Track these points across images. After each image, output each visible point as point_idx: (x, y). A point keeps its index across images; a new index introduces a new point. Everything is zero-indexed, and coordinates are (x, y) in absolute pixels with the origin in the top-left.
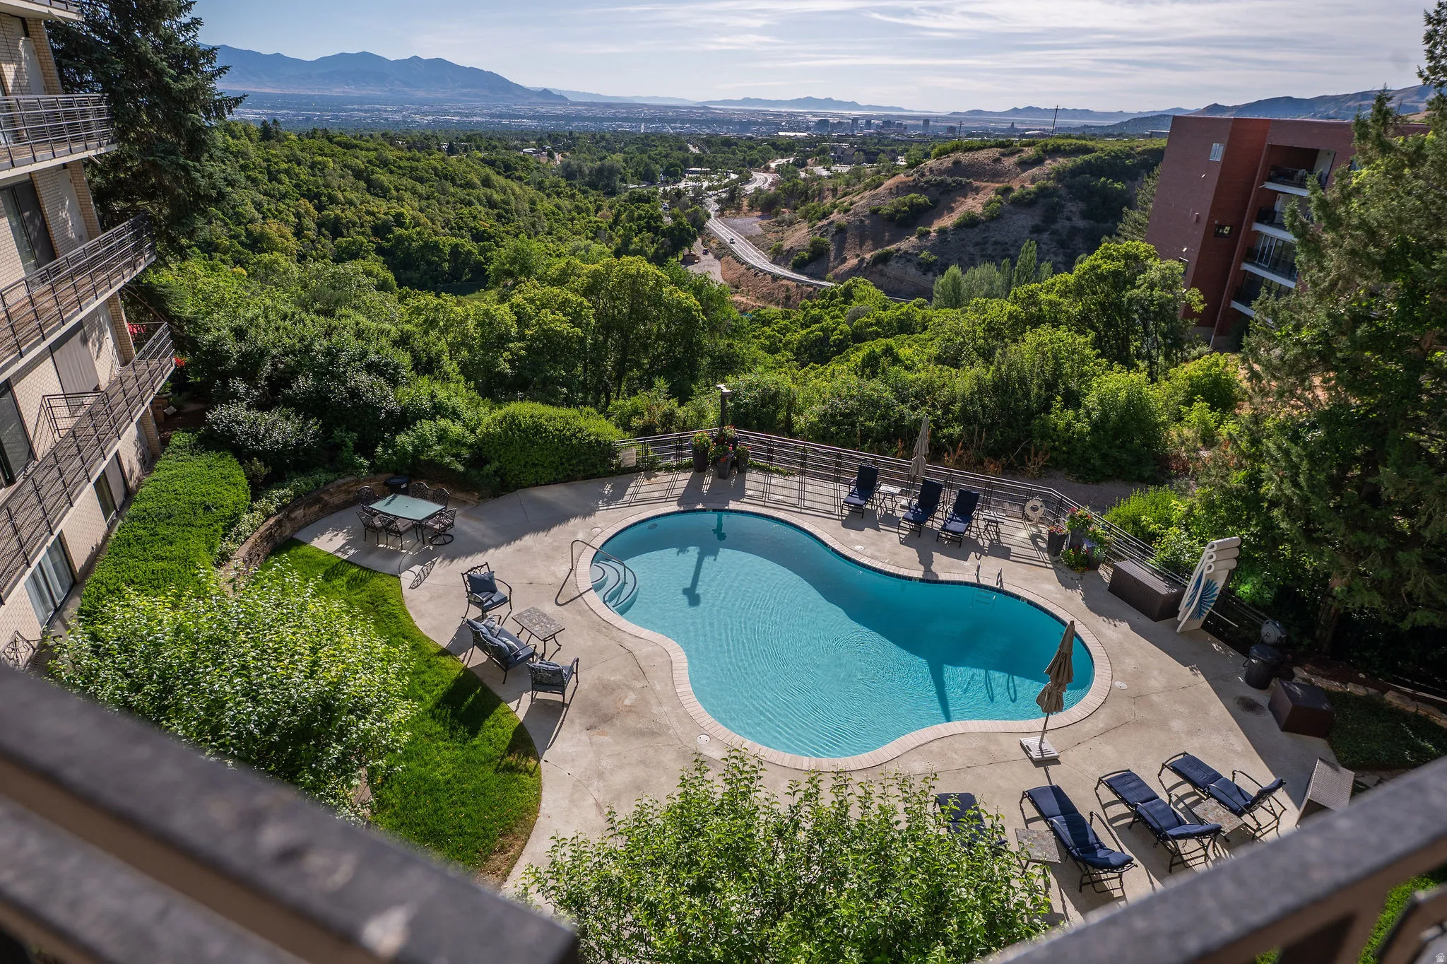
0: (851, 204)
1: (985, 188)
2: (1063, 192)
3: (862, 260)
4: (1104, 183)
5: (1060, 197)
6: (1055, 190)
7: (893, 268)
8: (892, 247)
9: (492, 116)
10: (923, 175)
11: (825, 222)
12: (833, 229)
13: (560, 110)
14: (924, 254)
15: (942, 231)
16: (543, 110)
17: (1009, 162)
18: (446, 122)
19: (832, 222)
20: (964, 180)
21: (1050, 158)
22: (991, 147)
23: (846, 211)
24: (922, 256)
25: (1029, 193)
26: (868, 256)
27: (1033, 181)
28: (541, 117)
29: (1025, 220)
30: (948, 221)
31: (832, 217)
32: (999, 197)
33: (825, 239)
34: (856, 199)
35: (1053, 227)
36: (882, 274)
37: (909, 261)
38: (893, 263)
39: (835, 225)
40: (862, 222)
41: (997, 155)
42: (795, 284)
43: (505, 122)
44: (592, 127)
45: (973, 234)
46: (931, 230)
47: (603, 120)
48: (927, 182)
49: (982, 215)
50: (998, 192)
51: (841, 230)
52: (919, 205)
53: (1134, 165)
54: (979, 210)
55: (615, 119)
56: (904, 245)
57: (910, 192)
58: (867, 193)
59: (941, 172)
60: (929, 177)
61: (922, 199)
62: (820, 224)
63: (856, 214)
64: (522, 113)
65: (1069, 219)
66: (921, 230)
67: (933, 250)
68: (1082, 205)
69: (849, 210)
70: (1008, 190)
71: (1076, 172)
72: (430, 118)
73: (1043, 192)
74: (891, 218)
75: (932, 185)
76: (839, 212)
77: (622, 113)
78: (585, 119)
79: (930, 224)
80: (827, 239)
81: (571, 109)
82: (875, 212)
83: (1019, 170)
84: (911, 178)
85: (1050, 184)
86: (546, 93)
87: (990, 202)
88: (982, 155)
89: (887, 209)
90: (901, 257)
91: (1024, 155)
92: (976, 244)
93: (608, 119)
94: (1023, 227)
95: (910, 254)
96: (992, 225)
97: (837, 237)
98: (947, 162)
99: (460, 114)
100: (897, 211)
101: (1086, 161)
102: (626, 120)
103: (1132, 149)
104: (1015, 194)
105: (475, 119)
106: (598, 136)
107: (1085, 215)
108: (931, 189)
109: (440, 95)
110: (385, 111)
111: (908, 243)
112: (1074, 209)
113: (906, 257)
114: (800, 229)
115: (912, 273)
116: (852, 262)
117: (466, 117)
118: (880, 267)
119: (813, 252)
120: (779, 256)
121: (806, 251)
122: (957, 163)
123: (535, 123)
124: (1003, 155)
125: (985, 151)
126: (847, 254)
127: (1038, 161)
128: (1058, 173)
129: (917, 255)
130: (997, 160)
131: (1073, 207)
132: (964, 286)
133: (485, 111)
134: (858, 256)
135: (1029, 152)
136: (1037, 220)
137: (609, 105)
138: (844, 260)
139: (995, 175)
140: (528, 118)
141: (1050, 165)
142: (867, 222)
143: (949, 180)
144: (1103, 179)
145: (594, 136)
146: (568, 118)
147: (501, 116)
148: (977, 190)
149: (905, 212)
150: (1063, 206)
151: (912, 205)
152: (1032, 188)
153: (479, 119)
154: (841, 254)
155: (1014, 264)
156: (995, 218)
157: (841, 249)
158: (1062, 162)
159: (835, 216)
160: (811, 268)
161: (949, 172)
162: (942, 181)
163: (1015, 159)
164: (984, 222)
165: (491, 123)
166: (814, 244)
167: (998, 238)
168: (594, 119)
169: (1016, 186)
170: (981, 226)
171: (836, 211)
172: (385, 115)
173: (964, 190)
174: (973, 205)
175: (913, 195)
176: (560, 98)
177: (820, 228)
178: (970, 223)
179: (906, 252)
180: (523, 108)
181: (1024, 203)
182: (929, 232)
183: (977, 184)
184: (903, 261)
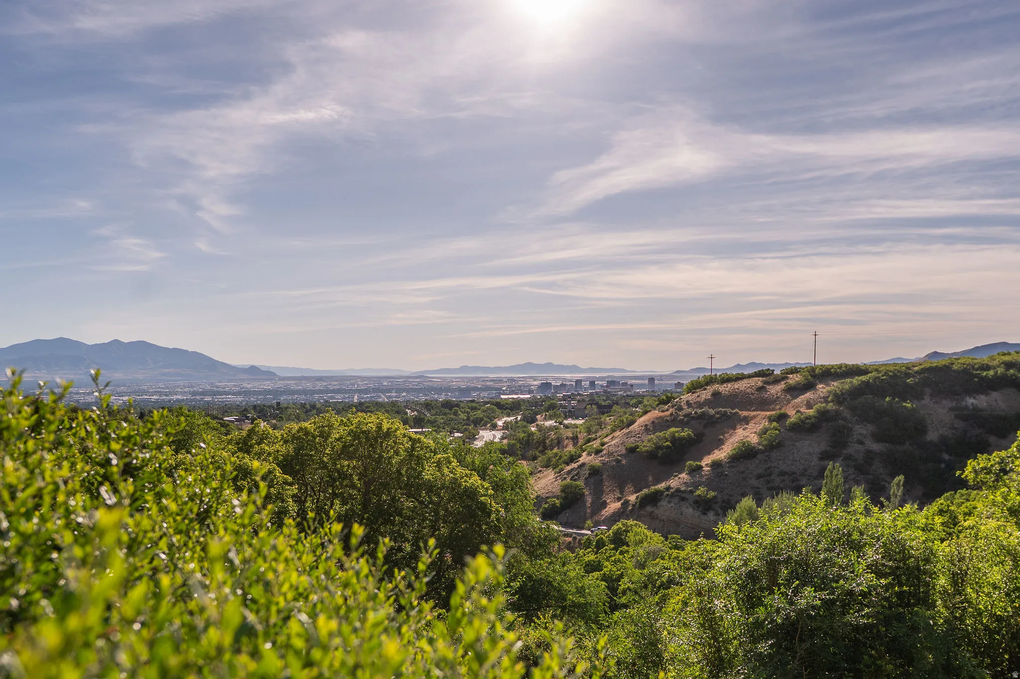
0: (603, 444)
1: (755, 417)
2: (847, 414)
3: (627, 502)
4: (889, 403)
5: (845, 419)
6: (836, 411)
7: (665, 509)
8: (662, 486)
9: (194, 394)
10: (680, 409)
11: (574, 465)
12: (586, 472)
13: (268, 385)
14: (701, 491)
15: (716, 465)
16: (249, 386)
17: (775, 390)
18: (144, 401)
19: (583, 465)
20: (729, 410)
21: (821, 382)
22: (750, 377)
23: (598, 452)
24: (698, 492)
25: (807, 418)
26: (632, 498)
27: (809, 405)
28: (247, 393)
29: (811, 446)
30: (721, 454)
31: (582, 460)
32: (775, 424)
33: (578, 483)
34: (606, 440)
35: (844, 452)
36: (652, 514)
37: (683, 499)
38: (664, 503)
39: (587, 467)
40: (618, 461)
41: (760, 384)
43: (208, 399)
44: (302, 399)
45: (754, 465)
46: (703, 464)
47: (313, 392)
48: (685, 416)
49: (759, 444)
50: (771, 420)
51: (595, 472)
52: (681, 439)
53: (916, 384)
54: (754, 439)
55: (327, 391)
56: (674, 483)
57: (669, 427)
58: (617, 433)
59: (700, 405)
60: (687, 410)
61: (686, 433)
62: (569, 468)
63: (610, 454)
64: (227, 389)
65: (861, 443)
66: (690, 465)
67: (709, 485)
68: (871, 427)
69: (601, 451)
70: (782, 417)
71: (856, 392)
72: (125, 398)
73: (823, 415)
74: (652, 455)
75: (693, 418)
76: (589, 454)
77: (335, 385)
78: (293, 392)
79: (700, 460)
80: (581, 483)
81: (280, 384)
82: (632, 450)
83: (788, 396)
84: (668, 413)
85: (830, 406)
86: (253, 370)
87: (765, 431)
88: (742, 385)
89: (646, 447)
90: (672, 496)
91: (791, 382)
92: (759, 477)
93: (320, 392)
94: (810, 454)
95: (684, 492)
96: (775, 454)
97: (592, 480)
98: (705, 394)
99: (160, 393)
100: (658, 447)
101: (863, 382)
102: (339, 391)
104: (792, 420)
105: (175, 397)
106: (308, 406)
107: (877, 438)
108: (693, 422)
109: (140, 377)
110: (77, 393)
111: (679, 481)
112: (865, 432)
113: (679, 495)
114: (545, 477)
115: (689, 511)
116: (614, 506)
117: (167, 395)
118: (649, 509)
119: (565, 499)
121: (557, 497)
122: (716, 394)
123: (240, 399)
124: (768, 383)
125: (746, 381)
126: (609, 498)
127: (808, 386)
128: (836, 395)
129: (691, 492)
130: (761, 389)
131: (861, 430)
133: (187, 389)
134: (619, 499)
135: (794, 379)
136: (824, 447)
137: (320, 379)
138: (604, 505)
139: (763, 404)
140: (234, 394)
141: (822, 389)
142: (624, 462)
143: (712, 412)
144: (888, 399)
145: (303, 406)
146: (276, 392)
147: (204, 393)
148: (746, 420)
149: (668, 447)
150: (851, 430)
151: (674, 440)
152: (811, 412)
153: (179, 397)
154: (599, 498)
156: (773, 446)
157: (598, 492)
158: (835, 385)
159: (584, 458)
160: (564, 516)
161: (707, 403)
162: (703, 414)
163: (782, 385)
164: (762, 452)
165: (191, 401)
166: (564, 489)
168: (305, 392)
169: (791, 412)
170: (759, 456)
171: (584, 454)
172: (76, 397)
173: (733, 422)
174: (746, 435)
175: (673, 429)
176: (269, 374)
177: (569, 472)
178: (746, 454)
179: (678, 491)
180: (230, 385)
181: (804, 428)
182: (701, 467)
183: (744, 413)
184: (676, 500)
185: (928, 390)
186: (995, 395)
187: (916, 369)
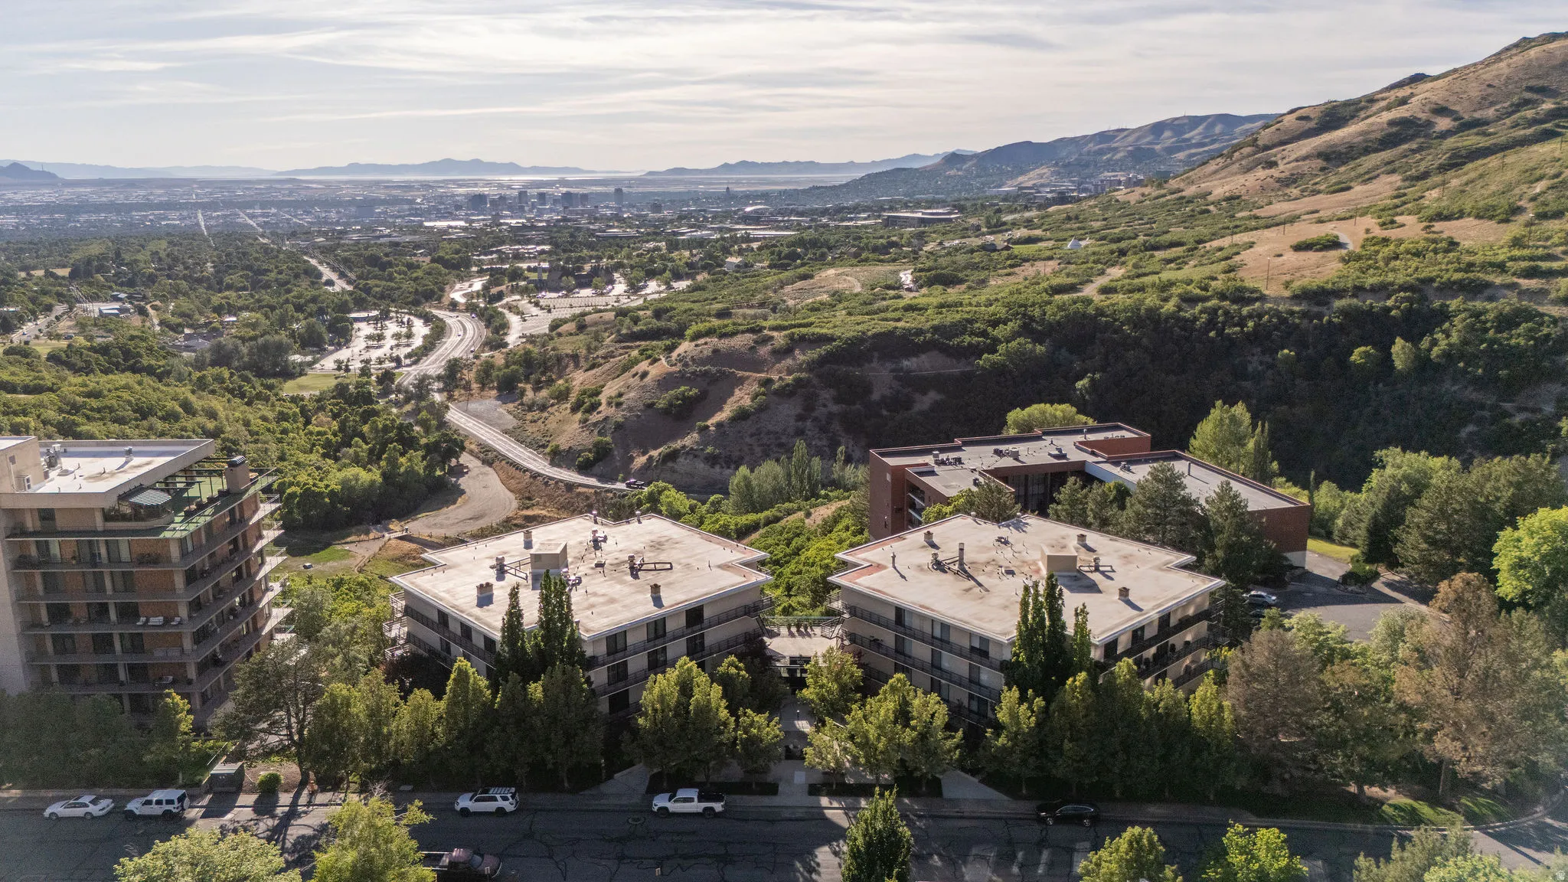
0: (623, 397)
1: (748, 378)
2: (815, 381)
3: (651, 458)
4: (846, 371)
5: (814, 386)
6: (808, 380)
7: (682, 467)
8: (679, 444)
10: (687, 365)
11: (599, 417)
12: (610, 426)
14: (709, 449)
15: (719, 425)
17: (764, 350)
19: (607, 418)
20: (727, 369)
21: (798, 349)
22: (743, 332)
23: (619, 405)
24: (707, 451)
25: (788, 385)
26: (655, 454)
27: (789, 372)
29: (789, 410)
30: (723, 415)
31: (605, 412)
32: (763, 388)
33: (604, 437)
36: (673, 471)
37: (696, 456)
38: (681, 460)
39: (611, 421)
40: (638, 417)
41: (751, 342)
42: (593, 491)
45: (747, 426)
46: (710, 424)
48: (692, 373)
49: (751, 407)
50: (760, 383)
51: (619, 427)
52: (690, 398)
54: (747, 402)
56: (688, 442)
57: (679, 384)
59: (703, 361)
60: (693, 366)
61: (693, 391)
62: (594, 419)
63: (630, 409)
66: (700, 425)
67: (715, 445)
68: (833, 392)
69: (621, 404)
70: (769, 382)
71: (823, 361)
73: (799, 383)
74: (667, 413)
75: (698, 376)
76: (612, 406)
79: (707, 420)
80: (607, 438)
82: (649, 407)
83: (774, 360)
84: (676, 369)
85: (804, 375)
87: (756, 394)
88: (737, 342)
89: (661, 404)
90: (688, 453)
91: (777, 342)
92: (752, 435)
94: (789, 416)
95: (696, 450)
96: (762, 417)
97: (617, 435)
98: (707, 350)
100: (672, 405)
101: (828, 351)
103: (864, 333)
104: (776, 386)
108: (699, 380)
111: (690, 440)
112: (827, 396)
113: (692, 453)
115: (701, 467)
116: (641, 460)
118: (670, 464)
119: (597, 453)
120: (558, 457)
121: (589, 451)
122: (716, 350)
124: (757, 342)
125: (739, 337)
126: (634, 452)
127: (789, 351)
128: (808, 363)
129: (702, 450)
130: (753, 348)
132: (754, 483)
134: (643, 454)
135: (779, 338)
136: (799, 410)
139: (756, 365)
141: (799, 356)
142: (643, 418)
143: (714, 370)
144: (845, 367)
148: (741, 381)
149: (680, 405)
150: (817, 396)
151: (685, 399)
152: (790, 379)
155: (790, 458)
156: (761, 409)
158: (808, 353)
160: (599, 469)
161: (711, 361)
162: (707, 372)
163: (769, 347)
164: (753, 414)
166: (594, 444)
167: (770, 427)
169: (776, 377)
170: (752, 419)
173: (730, 381)
174: (742, 398)
175: (683, 387)
177: (595, 425)
178: (742, 416)
179: (692, 449)
181: (786, 393)
182: (708, 427)
183: (740, 373)
184: (691, 457)
185: (876, 354)
186: (923, 357)
187: (870, 333)
